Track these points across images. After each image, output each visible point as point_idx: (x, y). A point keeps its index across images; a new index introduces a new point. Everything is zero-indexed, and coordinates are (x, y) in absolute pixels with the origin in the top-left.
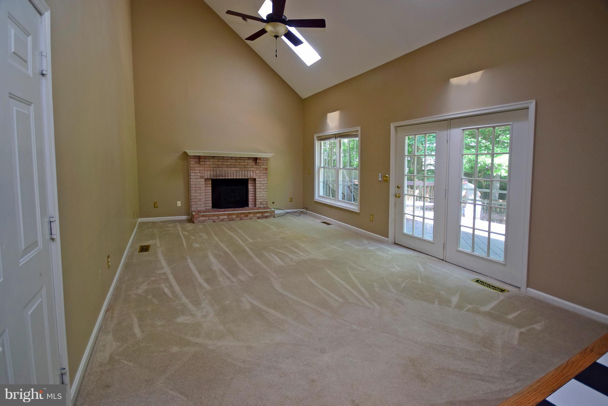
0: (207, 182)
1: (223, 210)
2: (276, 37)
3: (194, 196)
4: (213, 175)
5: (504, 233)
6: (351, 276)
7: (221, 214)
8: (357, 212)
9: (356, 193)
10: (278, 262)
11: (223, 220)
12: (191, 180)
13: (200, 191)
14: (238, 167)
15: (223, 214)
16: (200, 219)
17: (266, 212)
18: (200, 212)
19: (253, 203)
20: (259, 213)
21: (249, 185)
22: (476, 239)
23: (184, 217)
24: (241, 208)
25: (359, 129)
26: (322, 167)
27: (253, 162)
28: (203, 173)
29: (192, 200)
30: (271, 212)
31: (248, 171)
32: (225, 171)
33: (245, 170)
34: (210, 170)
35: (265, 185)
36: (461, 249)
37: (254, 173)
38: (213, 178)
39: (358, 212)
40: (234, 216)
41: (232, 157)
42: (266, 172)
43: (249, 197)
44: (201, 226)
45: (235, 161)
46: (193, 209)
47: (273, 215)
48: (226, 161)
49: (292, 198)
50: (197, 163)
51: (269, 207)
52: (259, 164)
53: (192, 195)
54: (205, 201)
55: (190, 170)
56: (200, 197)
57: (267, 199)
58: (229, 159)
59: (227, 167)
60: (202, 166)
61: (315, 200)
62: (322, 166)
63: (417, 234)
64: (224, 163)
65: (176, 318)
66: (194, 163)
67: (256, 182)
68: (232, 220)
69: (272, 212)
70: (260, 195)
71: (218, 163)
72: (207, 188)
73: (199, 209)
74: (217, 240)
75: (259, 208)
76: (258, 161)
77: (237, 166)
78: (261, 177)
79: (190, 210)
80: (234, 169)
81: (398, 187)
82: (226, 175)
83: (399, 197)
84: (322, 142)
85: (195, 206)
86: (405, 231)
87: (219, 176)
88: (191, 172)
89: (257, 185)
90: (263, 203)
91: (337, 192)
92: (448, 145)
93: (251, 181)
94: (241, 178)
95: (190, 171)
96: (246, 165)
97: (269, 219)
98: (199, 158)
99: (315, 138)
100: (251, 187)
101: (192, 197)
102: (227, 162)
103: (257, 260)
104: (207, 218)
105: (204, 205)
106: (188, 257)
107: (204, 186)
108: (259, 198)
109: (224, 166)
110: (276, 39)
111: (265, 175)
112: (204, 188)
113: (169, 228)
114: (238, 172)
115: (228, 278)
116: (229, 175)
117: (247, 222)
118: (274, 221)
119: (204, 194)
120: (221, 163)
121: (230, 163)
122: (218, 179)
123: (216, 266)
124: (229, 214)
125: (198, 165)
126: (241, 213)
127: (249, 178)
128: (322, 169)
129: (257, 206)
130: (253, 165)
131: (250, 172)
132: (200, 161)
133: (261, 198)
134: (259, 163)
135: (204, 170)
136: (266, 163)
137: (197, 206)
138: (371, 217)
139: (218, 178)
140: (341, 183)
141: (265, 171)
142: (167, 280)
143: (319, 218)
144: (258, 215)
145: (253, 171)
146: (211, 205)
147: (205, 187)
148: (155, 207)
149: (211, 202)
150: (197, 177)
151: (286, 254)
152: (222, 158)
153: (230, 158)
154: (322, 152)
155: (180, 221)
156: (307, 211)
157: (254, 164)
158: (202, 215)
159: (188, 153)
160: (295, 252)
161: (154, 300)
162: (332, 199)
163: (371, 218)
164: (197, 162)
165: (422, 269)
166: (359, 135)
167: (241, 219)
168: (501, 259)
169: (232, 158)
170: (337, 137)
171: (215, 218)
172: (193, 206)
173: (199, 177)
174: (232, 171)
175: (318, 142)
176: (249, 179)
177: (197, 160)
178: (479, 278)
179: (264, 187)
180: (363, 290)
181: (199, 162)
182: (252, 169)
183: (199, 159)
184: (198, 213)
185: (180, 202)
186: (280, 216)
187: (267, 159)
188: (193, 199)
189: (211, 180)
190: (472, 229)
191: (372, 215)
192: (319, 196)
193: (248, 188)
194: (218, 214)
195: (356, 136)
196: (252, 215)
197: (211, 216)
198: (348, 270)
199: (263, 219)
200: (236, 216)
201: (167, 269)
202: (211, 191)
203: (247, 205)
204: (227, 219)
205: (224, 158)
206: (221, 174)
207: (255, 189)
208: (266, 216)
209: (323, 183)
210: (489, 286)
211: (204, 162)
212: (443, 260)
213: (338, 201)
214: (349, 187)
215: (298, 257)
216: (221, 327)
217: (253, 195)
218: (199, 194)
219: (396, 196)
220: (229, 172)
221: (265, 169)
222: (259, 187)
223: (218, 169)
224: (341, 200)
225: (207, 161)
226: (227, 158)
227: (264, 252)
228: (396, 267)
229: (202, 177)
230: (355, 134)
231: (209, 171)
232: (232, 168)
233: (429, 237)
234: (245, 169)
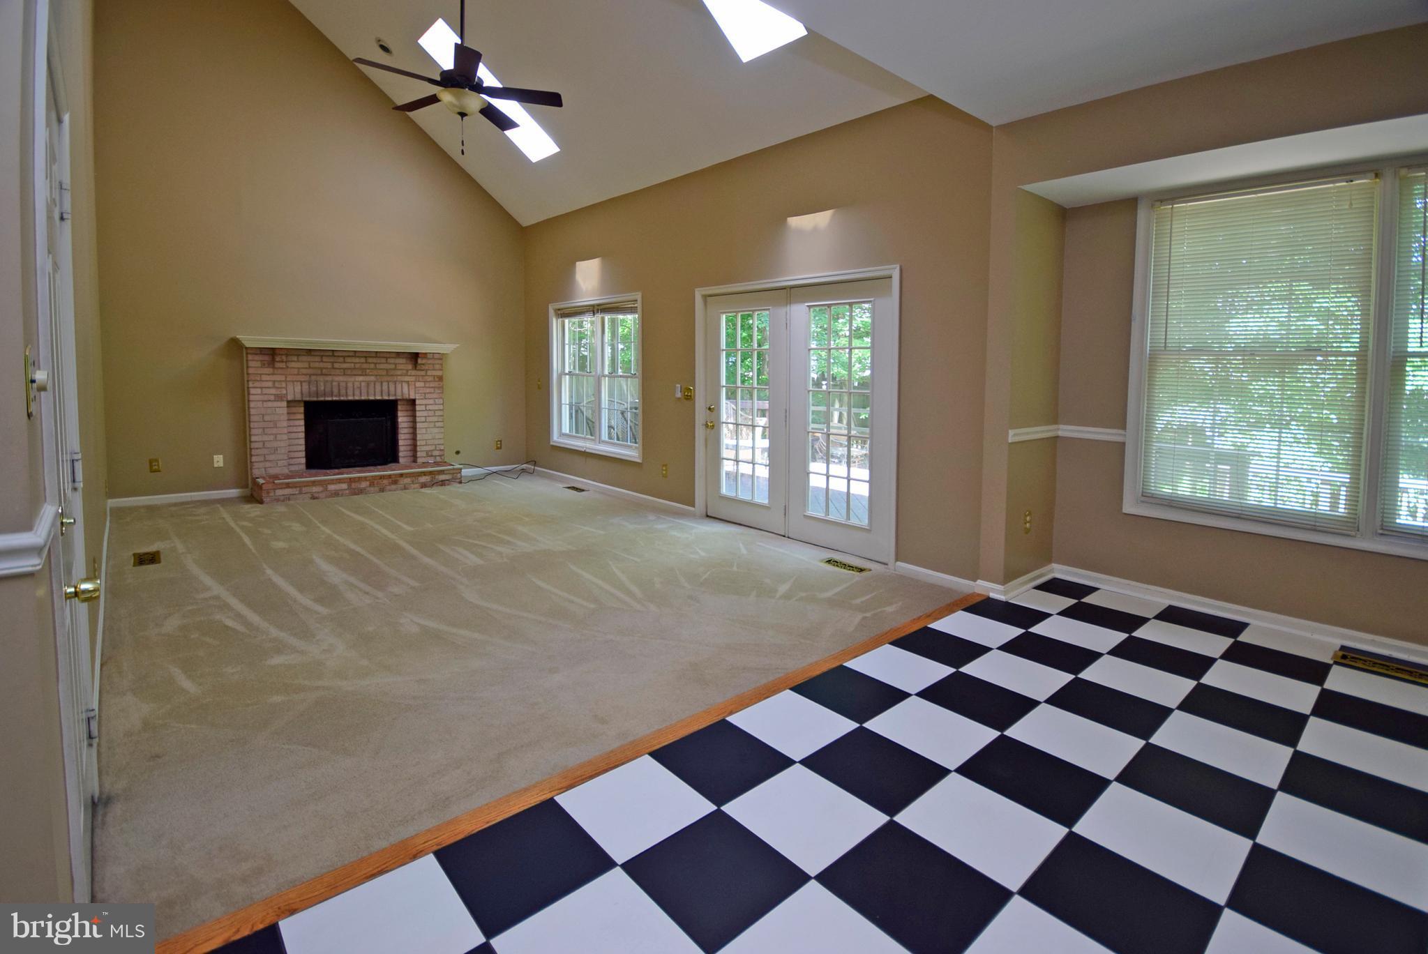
0: (294, 410)
1: (337, 471)
2: (463, 115)
3: (258, 442)
4: (309, 392)
5: (867, 479)
6: (615, 569)
7: (332, 480)
8: (637, 463)
9: (635, 424)
10: (473, 559)
11: (336, 494)
12: (252, 405)
13: (274, 431)
14: (371, 373)
15: (337, 479)
16: (277, 494)
17: (442, 472)
18: (276, 477)
19: (410, 454)
20: (424, 474)
21: (400, 414)
22: (830, 493)
23: (233, 492)
24: (379, 467)
25: (638, 296)
26: (567, 374)
27: (408, 362)
28: (284, 388)
29: (254, 452)
30: (452, 472)
31: (397, 383)
32: (339, 384)
33: (388, 382)
34: (301, 382)
35: (438, 413)
36: (809, 513)
37: (412, 387)
38: (308, 399)
39: (639, 461)
40: (364, 485)
41: (355, 351)
42: (439, 384)
43: (400, 441)
44: (281, 508)
45: (363, 360)
46: (256, 472)
47: (456, 478)
48: (341, 359)
49: (501, 441)
50: (266, 366)
51: (448, 461)
52: (423, 367)
53: (253, 439)
54: (289, 452)
55: (248, 381)
56: (275, 444)
57: (443, 444)
58: (349, 356)
59: (344, 374)
60: (280, 371)
61: (552, 443)
62: (567, 371)
63: (744, 495)
64: (336, 365)
65: (266, 660)
66: (258, 364)
67: (417, 407)
68: (361, 492)
69: (455, 472)
70: (426, 437)
71: (322, 365)
72: (292, 423)
73: (273, 471)
74: (328, 531)
75: (425, 464)
76: (420, 361)
77: (368, 371)
78: (427, 396)
79: (249, 474)
80: (361, 378)
81: (710, 409)
82: (343, 392)
83: (713, 429)
84: (567, 321)
85: (261, 465)
86: (724, 491)
87: (325, 394)
88: (251, 385)
89: (418, 414)
90: (434, 454)
91: (597, 424)
92: (788, 333)
93: (403, 405)
94: (379, 398)
95: (248, 385)
96: (391, 369)
97: (448, 488)
98: (272, 355)
99: (551, 312)
100: (405, 419)
101: (253, 445)
102: (345, 362)
103: (426, 560)
104: (295, 489)
105: (285, 463)
106: (265, 566)
107: (285, 417)
108: (424, 443)
109: (338, 372)
110: (462, 120)
111: (437, 391)
112: (285, 424)
113: (198, 515)
114: (372, 385)
115: (367, 593)
116: (350, 392)
117: (394, 496)
118: (461, 490)
119: (285, 437)
120: (329, 366)
121: (353, 365)
122: (322, 402)
123: (335, 575)
124: (351, 480)
125: (269, 370)
126: (381, 477)
127: (399, 398)
128: (567, 376)
129: (420, 460)
130: (407, 371)
131: (400, 385)
132: (273, 360)
133: (429, 442)
134: (423, 364)
135: (286, 381)
136: (438, 364)
137: (268, 464)
138: (663, 470)
139: (322, 399)
140: (605, 405)
141: (437, 383)
142: (225, 607)
143: (562, 480)
144: (423, 479)
145: (408, 382)
146: (304, 461)
147: (288, 420)
148: (152, 471)
149: (303, 454)
150: (266, 398)
151: (489, 546)
152: (331, 354)
153: (351, 354)
154: (567, 342)
155: (223, 502)
156: (536, 468)
157: (410, 367)
158: (282, 484)
159: (243, 342)
160: (508, 542)
161: (208, 640)
162: (588, 439)
163: (664, 472)
164: (265, 362)
165: (744, 551)
166: (639, 309)
167: (382, 490)
168: (865, 522)
169: (355, 354)
170: (595, 311)
171: (315, 489)
172: (256, 465)
173: (272, 398)
174: (357, 384)
175: (557, 321)
176: (400, 400)
177: (267, 358)
178: (829, 556)
179: (435, 419)
180: (634, 588)
181: (272, 363)
182: (407, 379)
183: (271, 357)
184: (271, 480)
185: (221, 456)
186: (472, 480)
187: (441, 357)
188: (257, 449)
189: (302, 404)
190: (825, 477)
191: (666, 465)
192: (562, 435)
193: (398, 422)
194: (325, 481)
195: (632, 310)
196: (407, 480)
197: (305, 486)
198: (610, 563)
199: (433, 488)
200: (368, 483)
201: (217, 589)
202: (303, 429)
203: (395, 459)
204: (347, 492)
205: (336, 354)
206: (328, 390)
207: (414, 422)
208: (442, 481)
209: (569, 407)
210: (844, 566)
211: (286, 362)
212: (784, 536)
213: (601, 442)
214: (623, 413)
215: (513, 549)
216: (365, 662)
217: (408, 436)
218: (272, 437)
219: (707, 426)
220: (350, 385)
221: (437, 379)
222: (423, 419)
223: (321, 378)
224: (607, 439)
225: (292, 361)
226: (344, 354)
227: (442, 547)
228: (700, 551)
229: (279, 398)
230: (632, 307)
231: (299, 383)
232: (357, 377)
233: (762, 498)
234: (389, 378)
